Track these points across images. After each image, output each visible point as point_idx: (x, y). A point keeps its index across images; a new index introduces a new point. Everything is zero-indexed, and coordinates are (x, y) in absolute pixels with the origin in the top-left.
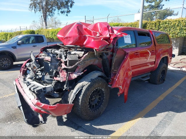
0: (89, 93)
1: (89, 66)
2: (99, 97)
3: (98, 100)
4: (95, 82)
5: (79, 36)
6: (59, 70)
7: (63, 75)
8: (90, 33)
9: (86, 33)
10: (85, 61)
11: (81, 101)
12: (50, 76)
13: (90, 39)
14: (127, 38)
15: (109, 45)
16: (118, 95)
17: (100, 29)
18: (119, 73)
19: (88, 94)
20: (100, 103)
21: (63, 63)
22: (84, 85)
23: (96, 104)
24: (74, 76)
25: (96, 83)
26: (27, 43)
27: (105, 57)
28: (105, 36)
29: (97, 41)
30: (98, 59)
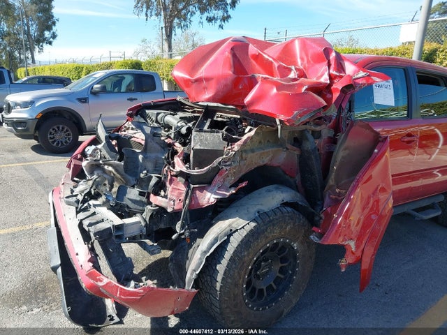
0: (249, 254)
1: (255, 169)
2: (281, 265)
3: (278, 275)
4: (271, 221)
5: (235, 76)
6: (166, 177)
7: (176, 193)
8: (268, 67)
9: (257, 67)
10: (244, 155)
11: (223, 279)
12: (140, 192)
13: (267, 86)
14: (384, 89)
15: (325, 108)
16: (339, 268)
17: (302, 59)
18: (349, 199)
19: (246, 258)
20: (282, 283)
21: (179, 157)
22: (234, 230)
23: (271, 285)
24: (208, 198)
25: (273, 225)
26: (116, 90)
27: (310, 144)
28: (314, 80)
29: (288, 95)
30: (288, 149)
